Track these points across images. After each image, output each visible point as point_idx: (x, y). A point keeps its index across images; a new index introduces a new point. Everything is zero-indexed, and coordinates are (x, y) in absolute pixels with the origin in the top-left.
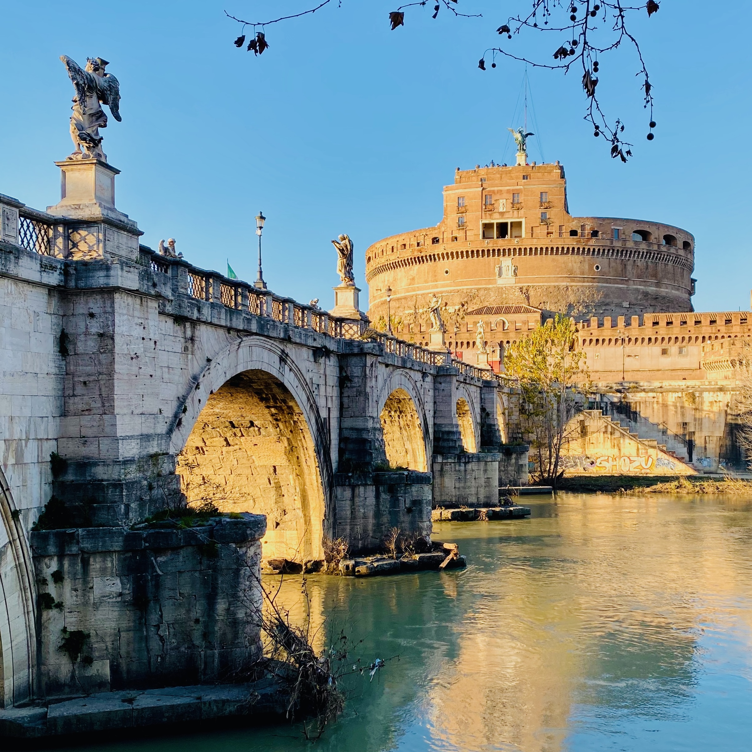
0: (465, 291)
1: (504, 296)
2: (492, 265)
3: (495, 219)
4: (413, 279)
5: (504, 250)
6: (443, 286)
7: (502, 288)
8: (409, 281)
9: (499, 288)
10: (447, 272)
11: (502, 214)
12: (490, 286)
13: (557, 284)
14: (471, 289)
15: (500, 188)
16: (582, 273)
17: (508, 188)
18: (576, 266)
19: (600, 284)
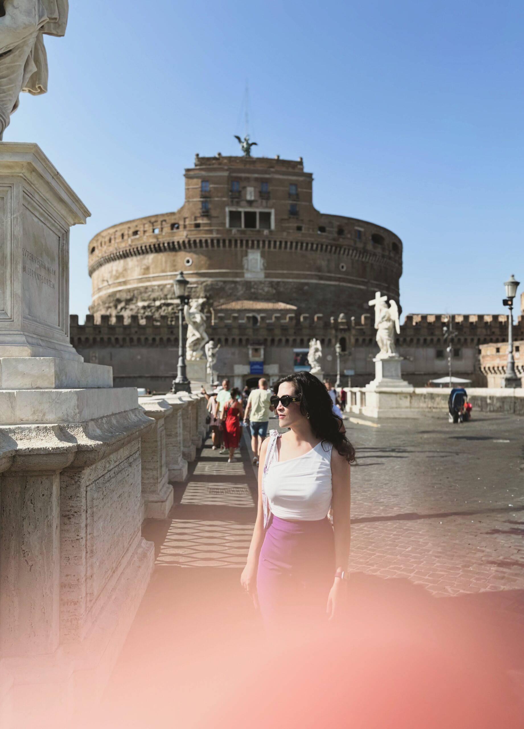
1: (253, 290)
2: (239, 256)
3: (242, 207)
4: (147, 269)
5: (253, 241)
7: (250, 282)
8: (142, 270)
9: (247, 282)
10: (188, 262)
11: (250, 203)
12: (238, 279)
14: (217, 282)
15: (247, 175)
16: (329, 272)
17: (256, 175)
18: (324, 263)
19: (345, 284)
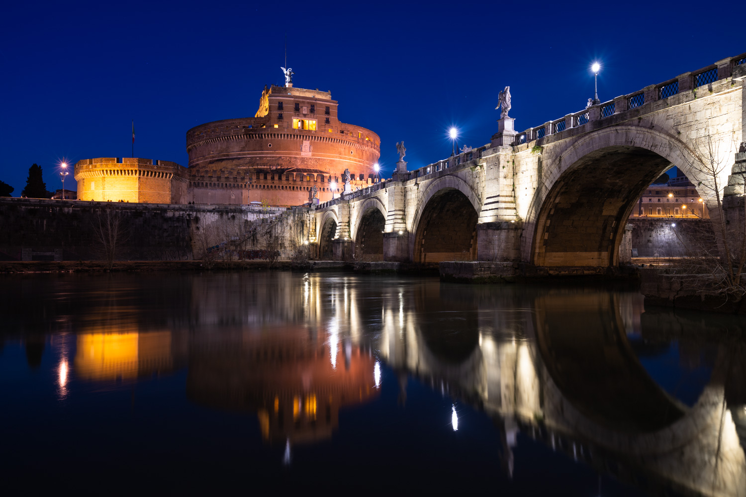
0: (282, 158)
1: (305, 163)
2: (298, 144)
3: (301, 117)
5: (306, 136)
6: (267, 153)
7: (304, 158)
8: (240, 148)
9: (302, 158)
10: (270, 145)
11: (305, 115)
12: (297, 156)
13: (333, 159)
14: (286, 157)
15: (304, 100)
16: (345, 155)
17: (308, 101)
18: (343, 150)
19: (353, 162)
